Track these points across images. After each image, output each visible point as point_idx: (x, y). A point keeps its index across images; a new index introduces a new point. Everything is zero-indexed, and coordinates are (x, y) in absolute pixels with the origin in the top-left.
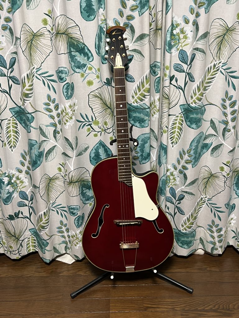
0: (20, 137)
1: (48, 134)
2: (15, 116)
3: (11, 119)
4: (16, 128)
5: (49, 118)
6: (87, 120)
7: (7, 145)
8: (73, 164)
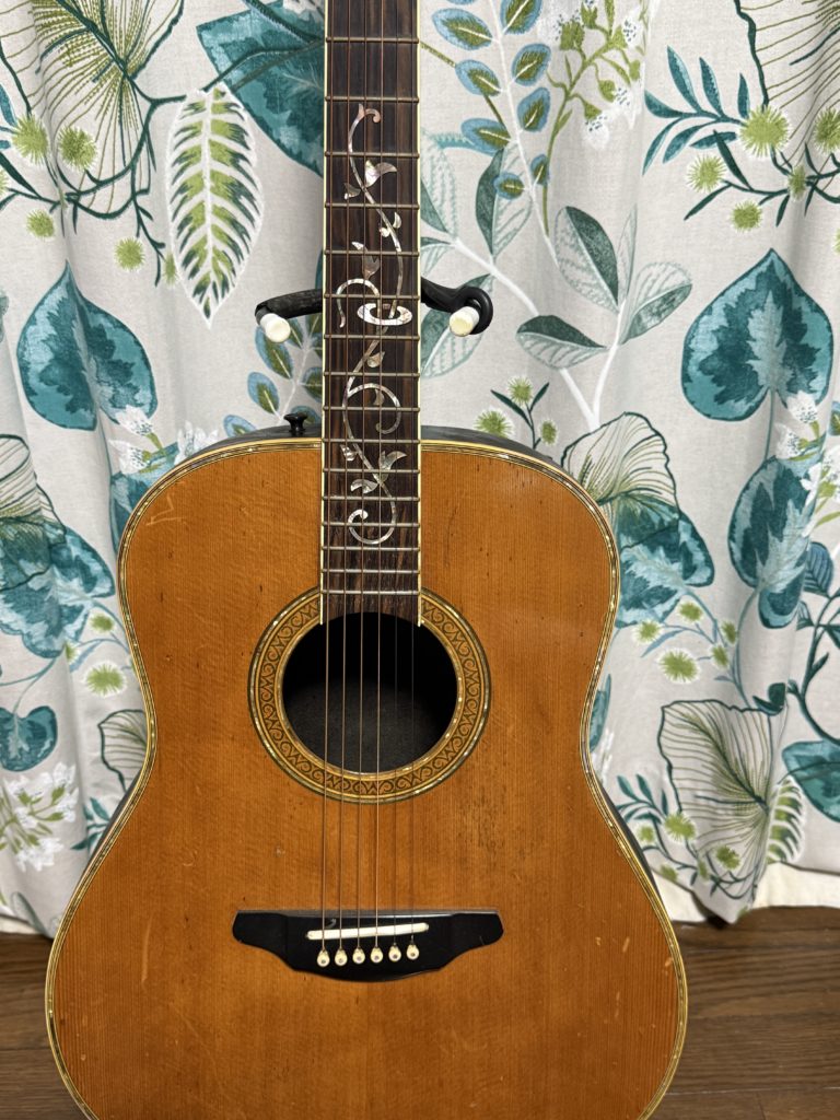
0: (258, 220)
1: (448, 195)
2: (236, 75)
3: (209, 99)
4: (236, 159)
5: (463, 89)
6: (706, 105)
7: (181, 274)
8: (607, 389)
